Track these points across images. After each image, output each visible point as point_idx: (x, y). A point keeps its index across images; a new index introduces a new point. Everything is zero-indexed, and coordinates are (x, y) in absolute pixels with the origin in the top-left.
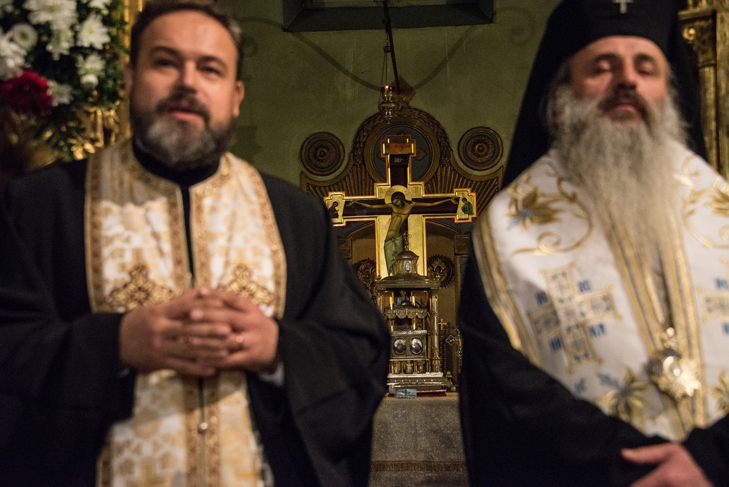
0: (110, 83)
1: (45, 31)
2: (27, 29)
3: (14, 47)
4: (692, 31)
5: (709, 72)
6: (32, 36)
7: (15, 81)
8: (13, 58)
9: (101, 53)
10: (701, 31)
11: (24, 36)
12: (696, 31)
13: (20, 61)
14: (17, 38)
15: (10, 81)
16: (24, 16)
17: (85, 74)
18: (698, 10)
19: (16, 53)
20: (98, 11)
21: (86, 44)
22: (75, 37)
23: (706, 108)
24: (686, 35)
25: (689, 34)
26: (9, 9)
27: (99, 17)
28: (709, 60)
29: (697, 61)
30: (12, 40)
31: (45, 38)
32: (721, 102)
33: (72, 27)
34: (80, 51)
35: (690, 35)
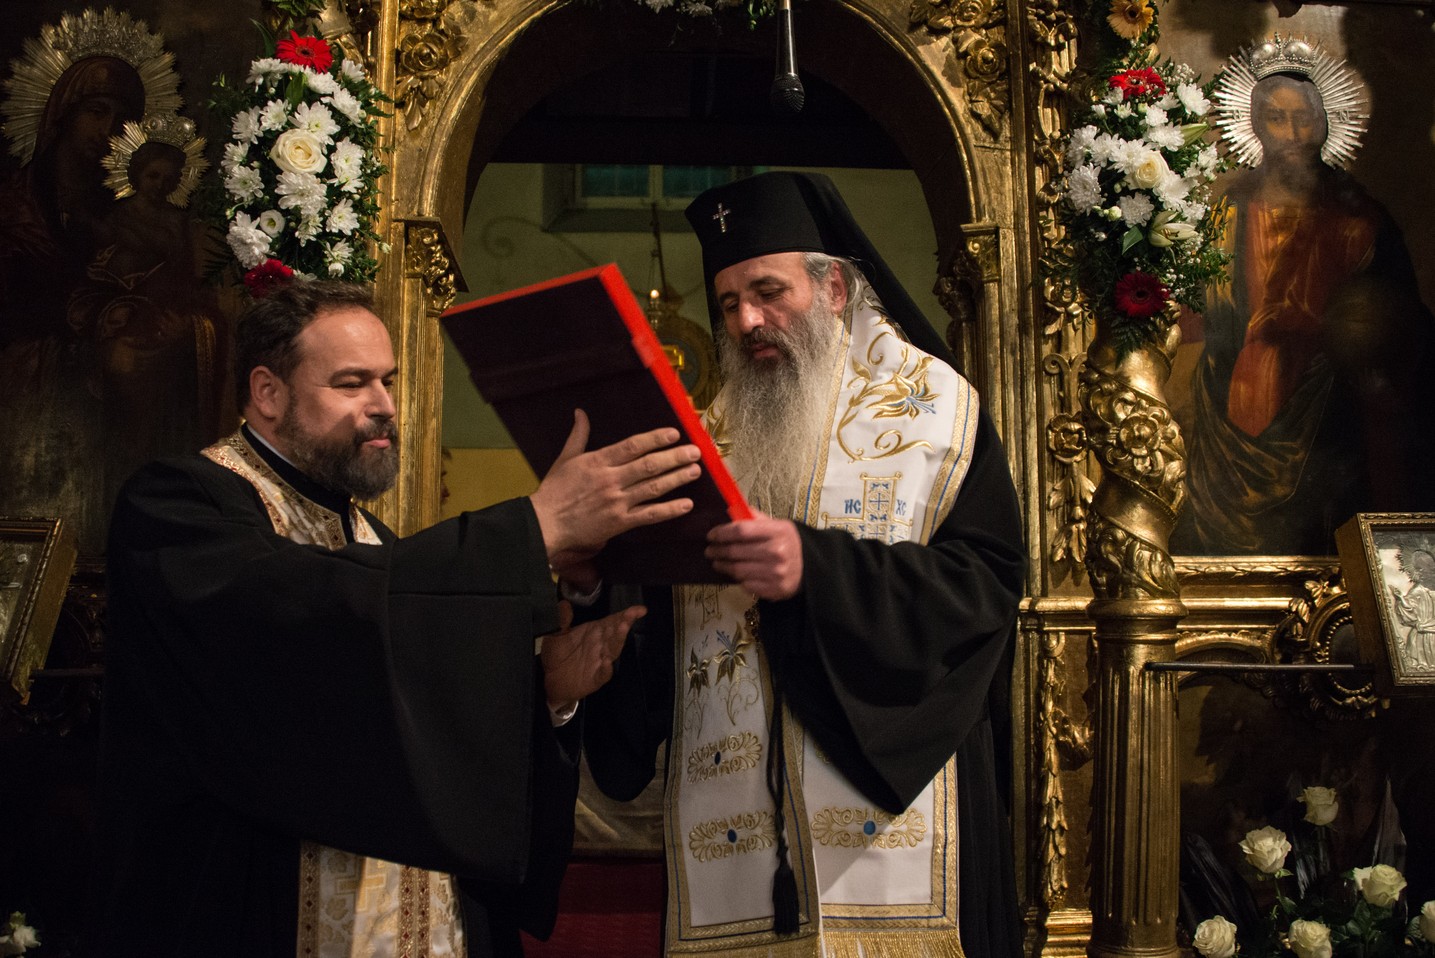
0: (358, 272)
1: (294, 216)
2: (275, 215)
3: (261, 234)
4: (976, 245)
5: (993, 288)
6: (280, 222)
7: (259, 269)
8: (259, 246)
9: (350, 239)
10: (984, 245)
11: (272, 222)
12: (980, 245)
13: (266, 248)
14: (264, 225)
15: (254, 269)
16: (274, 202)
17: (330, 262)
18: (981, 224)
19: (261, 239)
20: (350, 195)
21: (335, 231)
22: (324, 223)
23: (991, 324)
24: (970, 248)
25: (973, 247)
26: (260, 195)
27: (350, 202)
28: (992, 275)
29: (982, 276)
30: (259, 227)
31: (293, 224)
32: (1005, 319)
33: (322, 213)
34: (328, 237)
35: (975, 249)
